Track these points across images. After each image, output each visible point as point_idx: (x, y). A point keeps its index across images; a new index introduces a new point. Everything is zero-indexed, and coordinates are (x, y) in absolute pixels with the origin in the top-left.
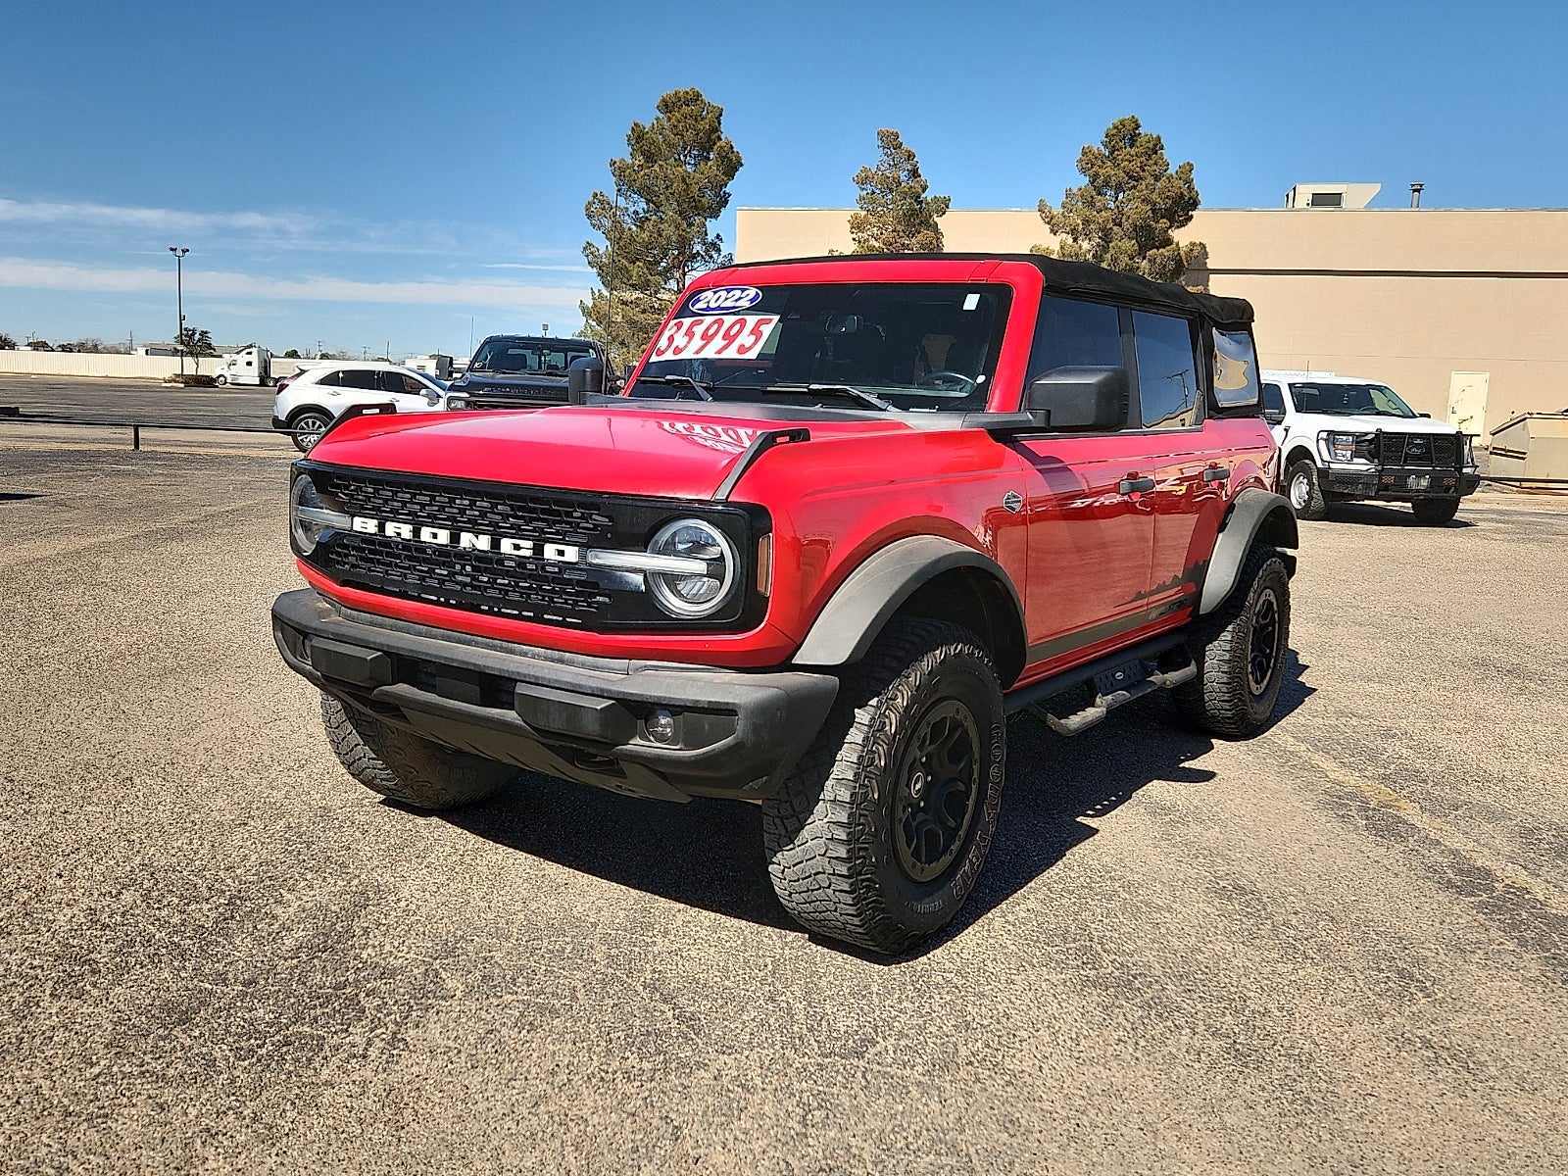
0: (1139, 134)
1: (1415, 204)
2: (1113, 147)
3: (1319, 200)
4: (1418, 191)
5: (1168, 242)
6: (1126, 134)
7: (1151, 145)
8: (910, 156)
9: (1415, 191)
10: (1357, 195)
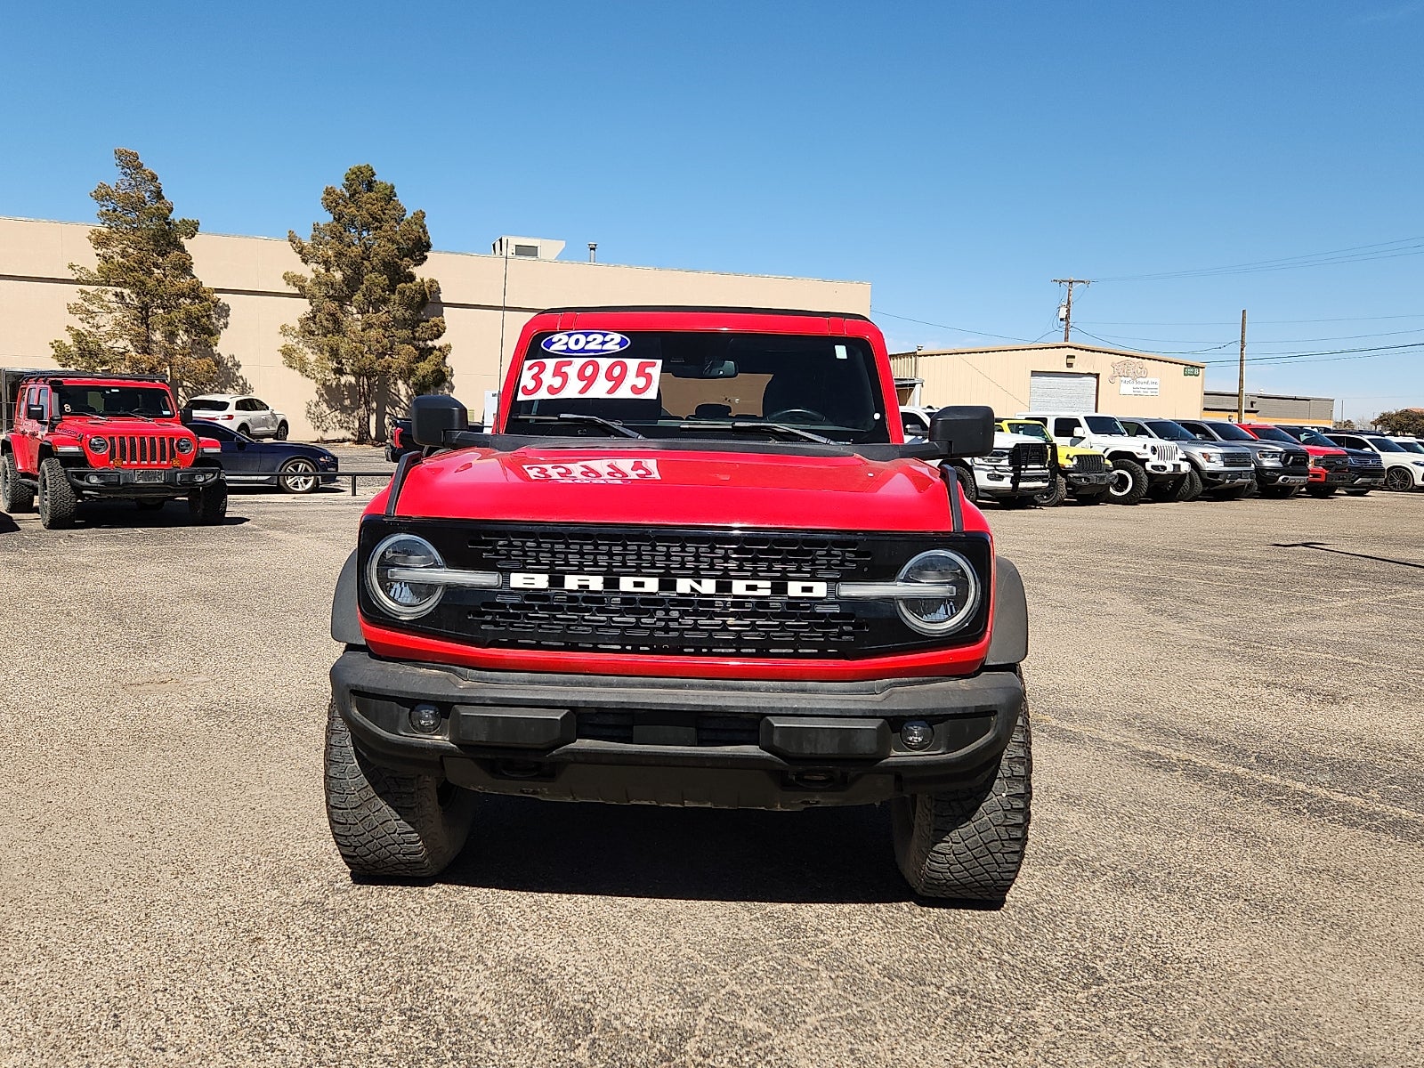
0: (375, 181)
1: (592, 260)
2: (355, 190)
3: (521, 251)
4: (594, 249)
5: (412, 278)
6: (362, 181)
7: (388, 192)
8: (154, 178)
9: (591, 249)
10: (549, 248)
